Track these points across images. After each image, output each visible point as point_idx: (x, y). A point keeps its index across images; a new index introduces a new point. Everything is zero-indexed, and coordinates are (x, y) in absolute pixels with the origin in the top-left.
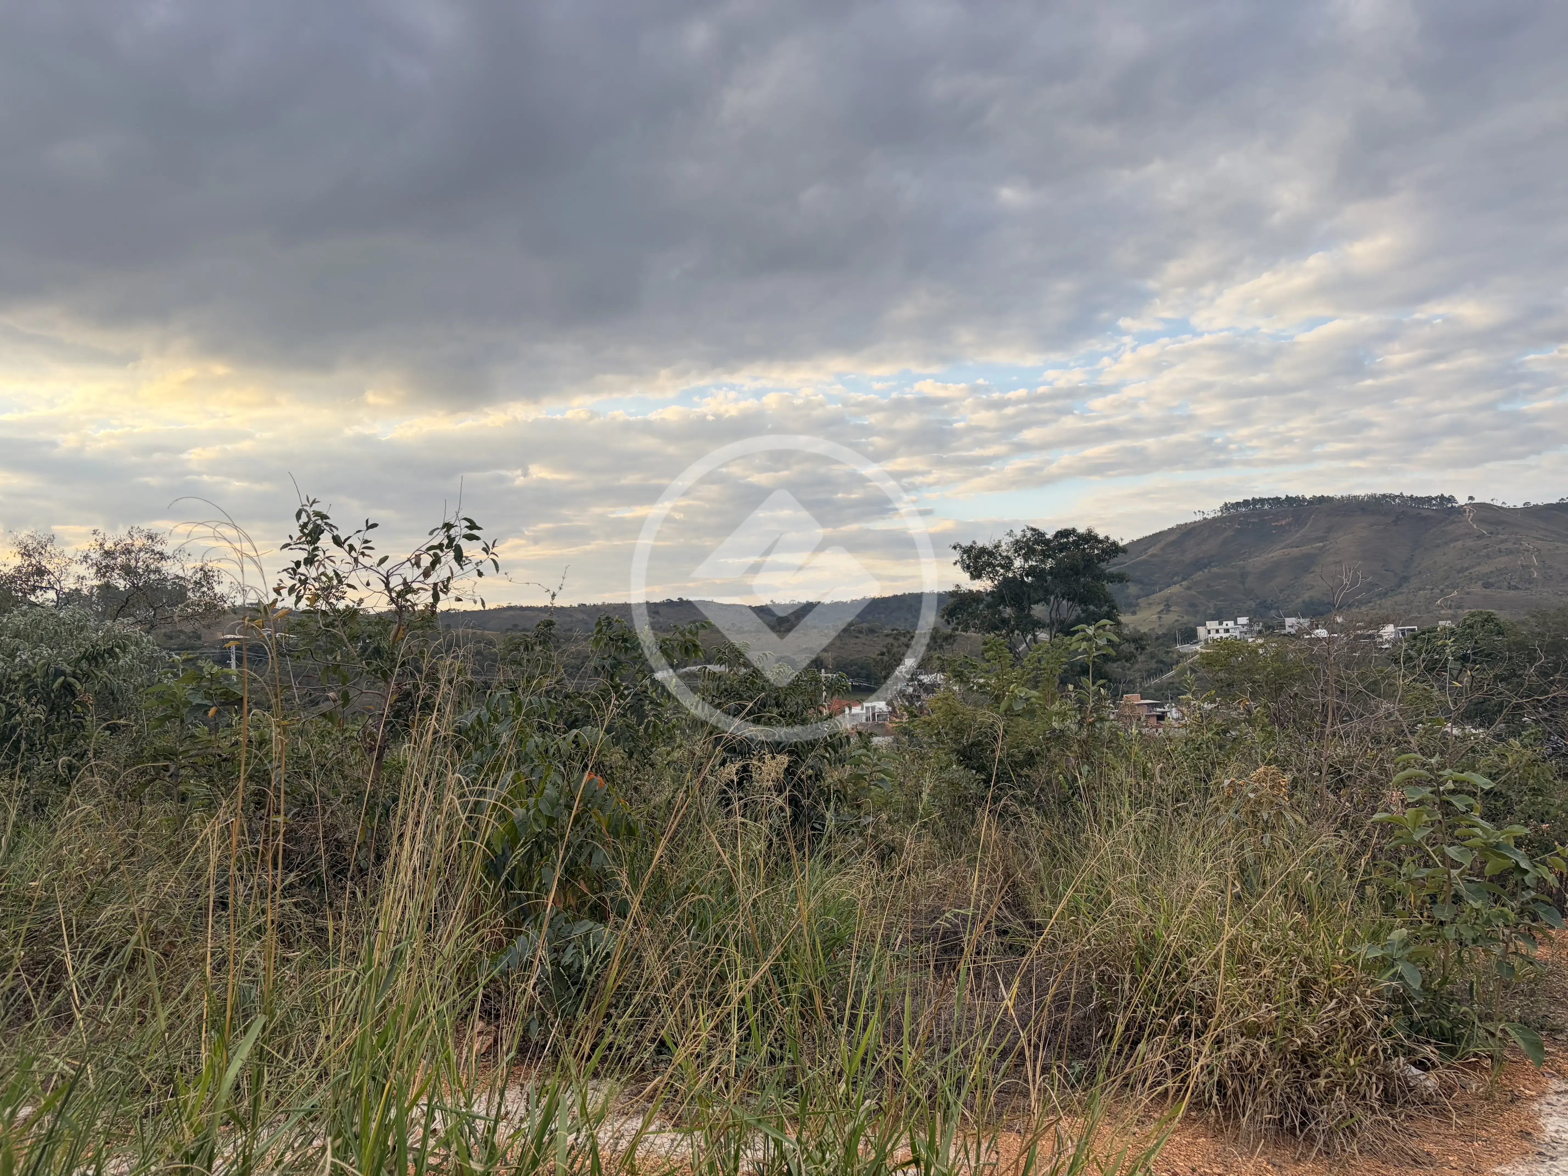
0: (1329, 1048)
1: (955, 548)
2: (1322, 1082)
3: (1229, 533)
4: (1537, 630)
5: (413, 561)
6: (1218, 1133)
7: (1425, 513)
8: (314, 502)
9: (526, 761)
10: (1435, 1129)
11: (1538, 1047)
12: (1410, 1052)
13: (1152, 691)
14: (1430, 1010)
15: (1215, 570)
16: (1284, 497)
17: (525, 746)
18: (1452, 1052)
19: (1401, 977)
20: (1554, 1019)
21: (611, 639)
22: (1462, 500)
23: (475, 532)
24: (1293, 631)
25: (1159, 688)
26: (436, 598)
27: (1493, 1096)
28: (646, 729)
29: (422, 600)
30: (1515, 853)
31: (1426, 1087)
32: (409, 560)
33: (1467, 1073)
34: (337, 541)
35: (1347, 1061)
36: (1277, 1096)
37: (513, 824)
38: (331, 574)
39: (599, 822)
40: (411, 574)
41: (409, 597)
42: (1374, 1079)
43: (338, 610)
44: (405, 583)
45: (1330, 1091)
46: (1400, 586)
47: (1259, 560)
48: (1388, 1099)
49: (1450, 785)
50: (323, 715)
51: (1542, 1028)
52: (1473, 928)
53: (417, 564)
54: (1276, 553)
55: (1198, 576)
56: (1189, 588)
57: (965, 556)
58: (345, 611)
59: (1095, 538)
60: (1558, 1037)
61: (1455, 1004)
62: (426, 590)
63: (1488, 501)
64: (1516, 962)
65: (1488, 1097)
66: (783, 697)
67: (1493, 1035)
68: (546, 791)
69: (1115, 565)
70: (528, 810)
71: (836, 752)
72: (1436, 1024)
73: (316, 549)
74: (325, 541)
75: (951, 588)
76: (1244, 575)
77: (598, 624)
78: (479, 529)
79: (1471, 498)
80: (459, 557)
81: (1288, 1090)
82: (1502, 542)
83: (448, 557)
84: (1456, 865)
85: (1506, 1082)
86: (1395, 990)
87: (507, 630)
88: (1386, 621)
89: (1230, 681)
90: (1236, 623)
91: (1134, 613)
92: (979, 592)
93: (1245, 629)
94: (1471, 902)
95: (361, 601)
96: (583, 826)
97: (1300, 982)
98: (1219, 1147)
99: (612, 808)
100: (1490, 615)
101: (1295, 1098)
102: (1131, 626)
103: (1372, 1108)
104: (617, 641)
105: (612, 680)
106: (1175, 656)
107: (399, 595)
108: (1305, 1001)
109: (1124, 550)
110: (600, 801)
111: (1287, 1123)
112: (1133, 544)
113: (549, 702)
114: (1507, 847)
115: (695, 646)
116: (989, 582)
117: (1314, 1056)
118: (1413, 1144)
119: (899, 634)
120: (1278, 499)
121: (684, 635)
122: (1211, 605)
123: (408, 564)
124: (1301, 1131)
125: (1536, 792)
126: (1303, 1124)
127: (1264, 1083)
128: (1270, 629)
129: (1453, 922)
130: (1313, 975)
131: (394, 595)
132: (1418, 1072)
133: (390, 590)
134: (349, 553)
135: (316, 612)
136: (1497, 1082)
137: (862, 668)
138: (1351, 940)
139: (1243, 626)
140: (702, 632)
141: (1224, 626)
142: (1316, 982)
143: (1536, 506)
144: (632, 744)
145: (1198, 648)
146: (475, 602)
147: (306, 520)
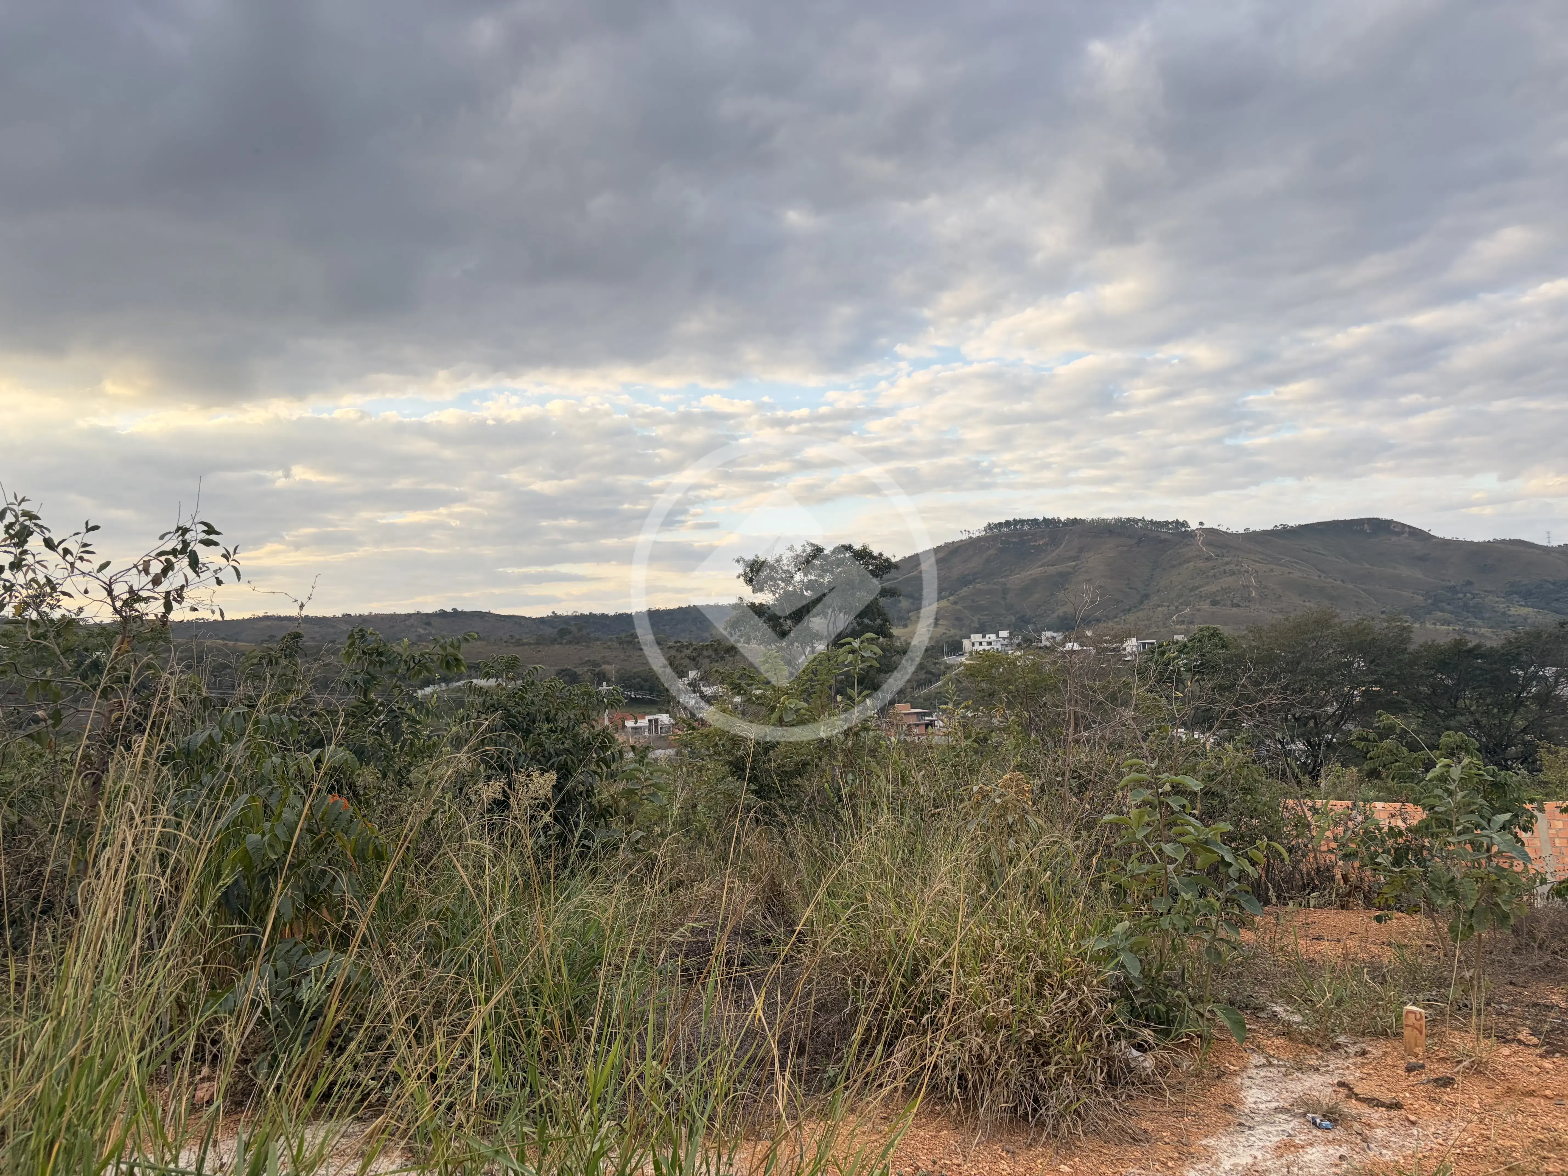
0: (1059, 1036)
1: (738, 561)
2: (1052, 1069)
3: (992, 552)
4: (1254, 644)
5: (141, 568)
6: (958, 1125)
7: (1163, 537)
8: (23, 500)
9: (263, 783)
10: (1151, 1107)
11: (1241, 1025)
12: (1132, 1035)
13: (921, 700)
14: (1149, 995)
15: (979, 586)
16: (1041, 519)
17: (261, 768)
18: (1167, 1033)
19: (1123, 966)
20: (1257, 998)
21: (364, 653)
22: (1194, 525)
23: (213, 537)
24: (1048, 644)
25: (927, 698)
26: (168, 607)
27: (1201, 1072)
28: (402, 748)
29: (153, 610)
30: (1221, 848)
31: (1144, 1068)
32: (135, 566)
33: (1178, 1053)
34: (49, 544)
35: (1075, 1048)
36: (1012, 1086)
37: (246, 851)
38: (43, 581)
39: (344, 846)
40: (140, 582)
41: (136, 606)
42: (1099, 1063)
43: (52, 620)
44: (131, 591)
45: (1059, 1077)
46: (1141, 603)
47: (1018, 578)
48: (1111, 1081)
49: (1167, 787)
50: (29, 736)
51: (1247, 1007)
52: (1184, 918)
53: (146, 571)
54: (1034, 571)
55: (964, 591)
56: (955, 603)
57: (748, 570)
58: (59, 620)
59: (870, 555)
60: (1260, 1015)
61: (1170, 989)
62: (156, 599)
63: (1216, 527)
64: (1224, 948)
65: (1198, 1075)
66: (553, 712)
67: (1202, 1015)
68: (284, 815)
69: (889, 580)
70: (263, 835)
71: (608, 767)
72: (1152, 1009)
73: (25, 552)
74: (35, 543)
75: (734, 601)
76: (1005, 592)
77: (351, 636)
78: (218, 533)
79: (1201, 523)
80: (194, 563)
81: (1022, 1079)
82: (1227, 563)
83: (182, 564)
84: (1172, 861)
85: (1214, 1059)
86: (1117, 978)
87: (263, 642)
88: (1130, 636)
89: (991, 691)
90: (997, 637)
91: (905, 626)
92: (761, 605)
93: (1005, 642)
94: (1183, 894)
95: (81, 609)
96: (326, 850)
97: (1036, 977)
98: (960, 1138)
99: (358, 831)
100: (1215, 630)
101: (1028, 1086)
102: (902, 639)
103: (1096, 1091)
104: (371, 655)
105: (365, 696)
106: (942, 667)
107: (125, 603)
108: (1039, 995)
109: (896, 566)
110: (344, 824)
111: (1020, 1112)
112: (905, 560)
113: (290, 720)
114: (1215, 843)
115: (457, 660)
116: (771, 595)
117: (1046, 1045)
118: (1132, 1122)
119: (683, 646)
120: (1036, 520)
121: (445, 649)
122: (975, 619)
123: (135, 570)
124: (1033, 1117)
125: (1246, 791)
126: (1035, 1110)
127: (1000, 1075)
128: (1028, 643)
129: (1169, 913)
130: (1047, 969)
131: (118, 604)
132: (1138, 1054)
133: (113, 599)
134: (64, 558)
135: (24, 622)
136: (1206, 1060)
137: (646, 681)
138: (1082, 935)
139: (1004, 639)
140: (464, 645)
141: (987, 639)
142: (1050, 976)
143: (1254, 532)
144: (385, 764)
145: (963, 659)
146: (213, 612)
147: (13, 520)
